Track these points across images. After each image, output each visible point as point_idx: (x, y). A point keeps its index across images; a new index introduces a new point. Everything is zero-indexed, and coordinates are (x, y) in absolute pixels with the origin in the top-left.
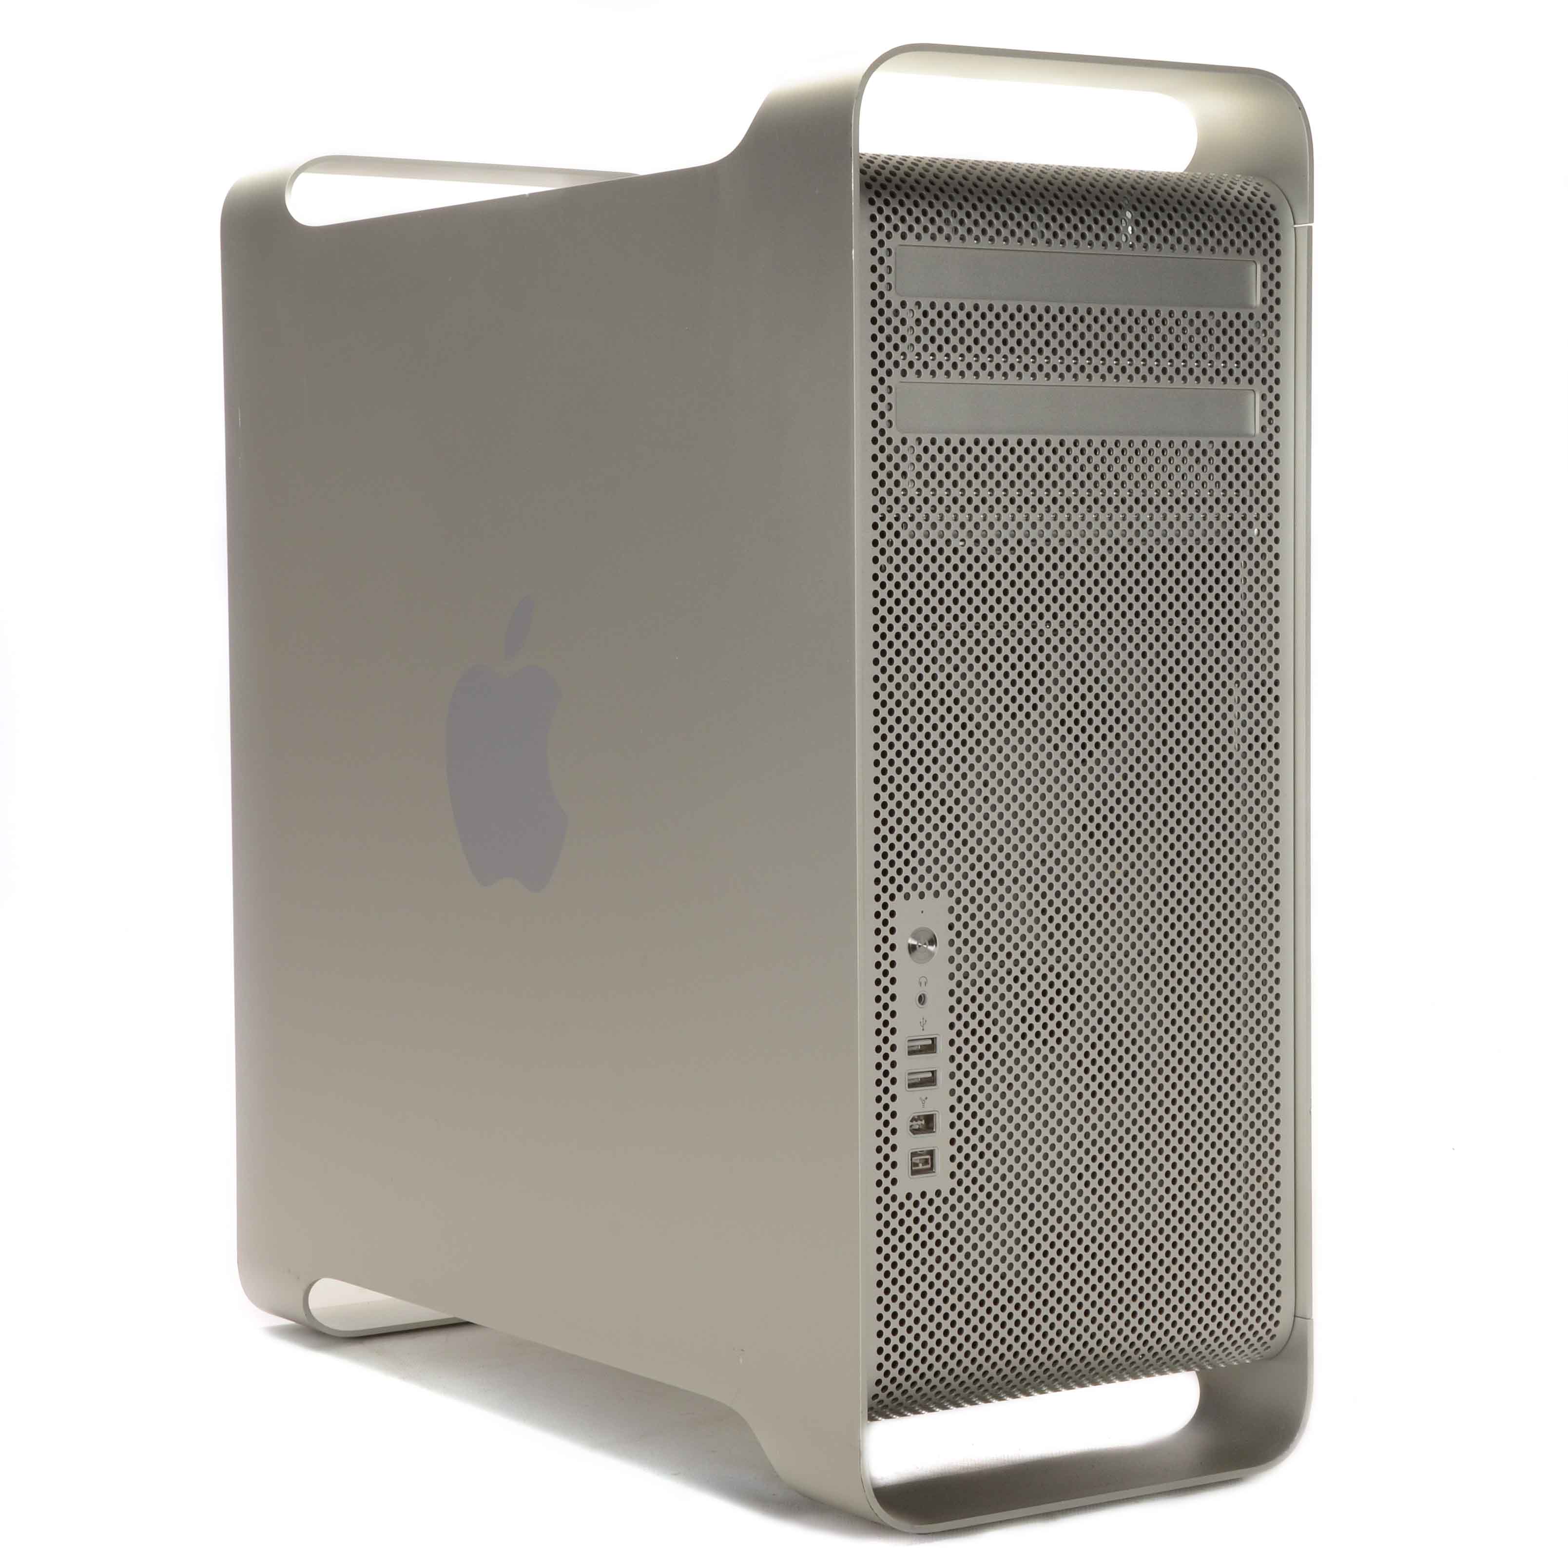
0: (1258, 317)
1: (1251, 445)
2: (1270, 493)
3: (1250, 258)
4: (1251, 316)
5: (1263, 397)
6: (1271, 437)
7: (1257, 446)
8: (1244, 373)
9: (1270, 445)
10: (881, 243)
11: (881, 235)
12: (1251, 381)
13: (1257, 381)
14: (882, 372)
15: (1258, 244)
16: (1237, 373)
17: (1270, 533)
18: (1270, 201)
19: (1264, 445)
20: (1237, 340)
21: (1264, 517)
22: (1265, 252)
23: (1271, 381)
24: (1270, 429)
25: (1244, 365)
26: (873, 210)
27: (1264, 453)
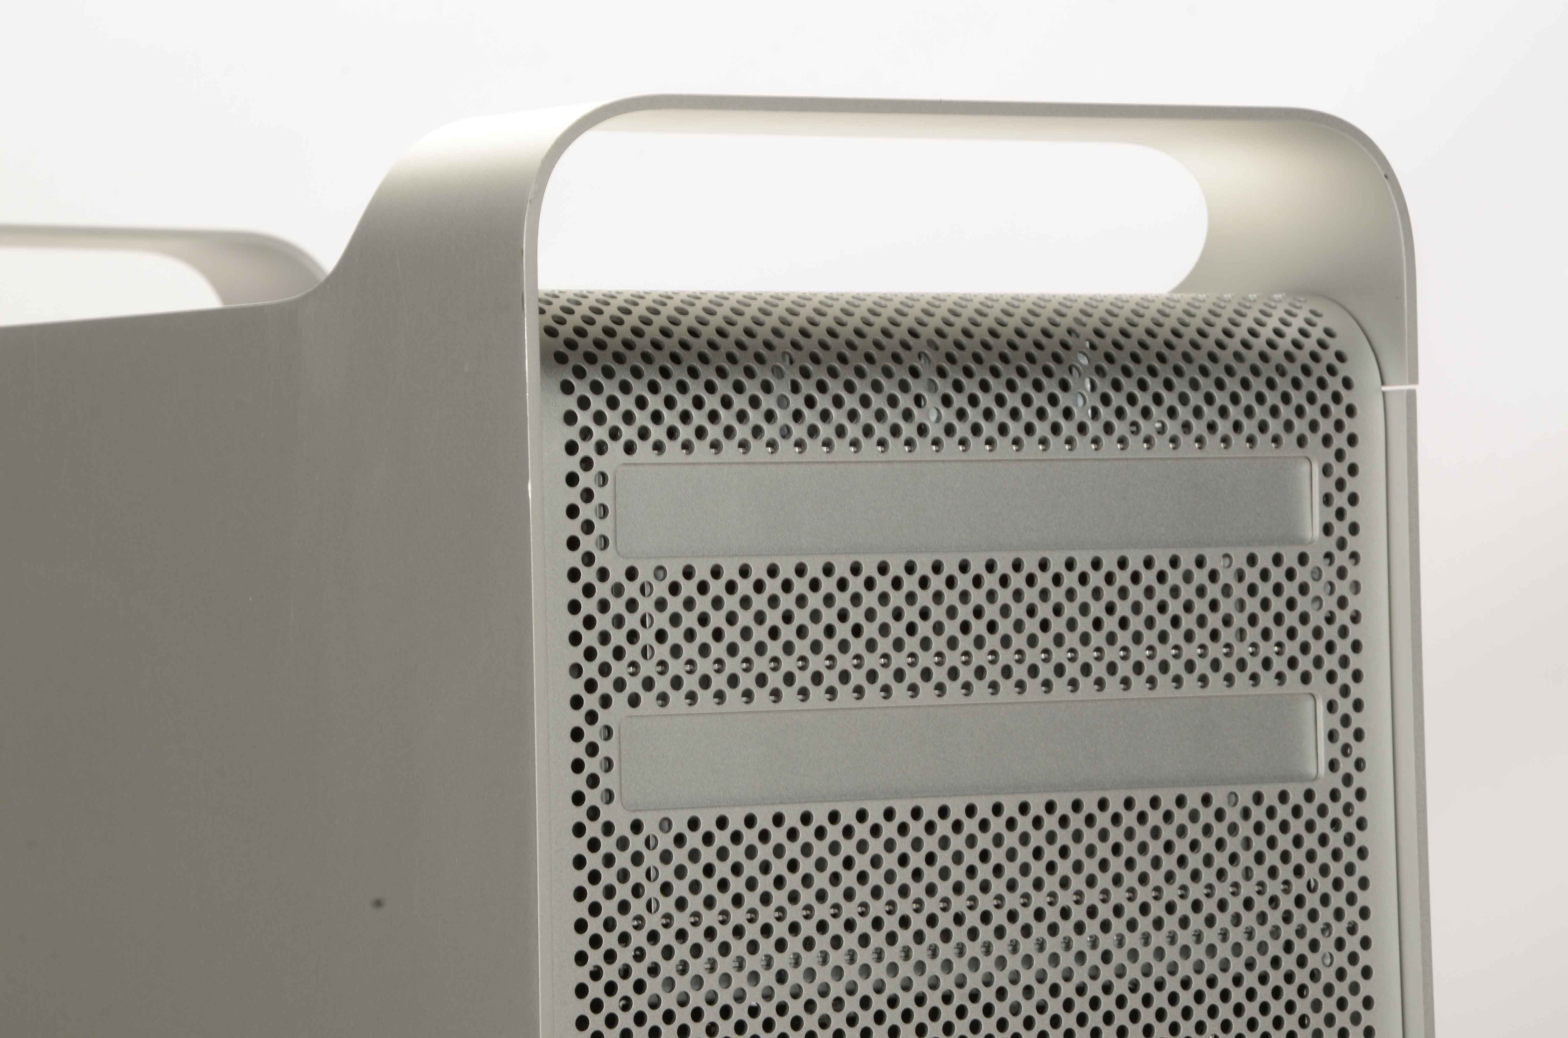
0: (1316, 560)
1: (1309, 796)
2: (1350, 884)
3: (1299, 452)
4: (1303, 559)
5: (1331, 707)
6: (1347, 780)
7: (1322, 797)
8: (1292, 663)
9: (1347, 795)
10: (587, 464)
11: (586, 449)
12: (1306, 678)
13: (1318, 677)
14: (591, 702)
15: (1314, 426)
16: (1279, 664)
17: (1353, 958)
18: (1334, 345)
19: (1334, 795)
20: (1278, 604)
21: (1339, 929)
22: (1327, 441)
23: (1344, 677)
24: (1346, 765)
25: (1292, 648)
26: (570, 403)
27: (1335, 810)
